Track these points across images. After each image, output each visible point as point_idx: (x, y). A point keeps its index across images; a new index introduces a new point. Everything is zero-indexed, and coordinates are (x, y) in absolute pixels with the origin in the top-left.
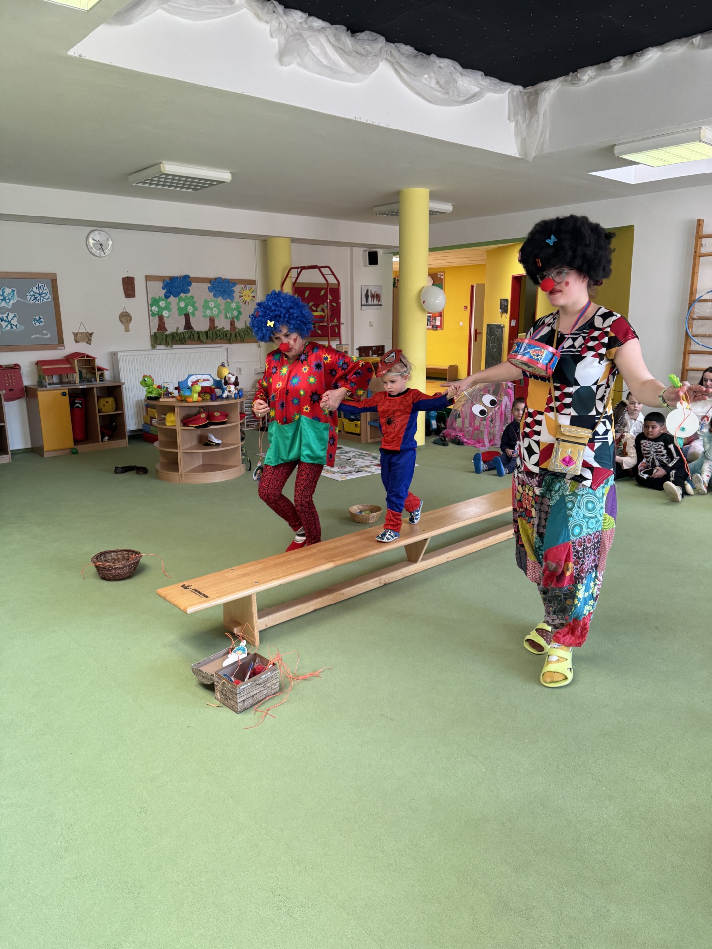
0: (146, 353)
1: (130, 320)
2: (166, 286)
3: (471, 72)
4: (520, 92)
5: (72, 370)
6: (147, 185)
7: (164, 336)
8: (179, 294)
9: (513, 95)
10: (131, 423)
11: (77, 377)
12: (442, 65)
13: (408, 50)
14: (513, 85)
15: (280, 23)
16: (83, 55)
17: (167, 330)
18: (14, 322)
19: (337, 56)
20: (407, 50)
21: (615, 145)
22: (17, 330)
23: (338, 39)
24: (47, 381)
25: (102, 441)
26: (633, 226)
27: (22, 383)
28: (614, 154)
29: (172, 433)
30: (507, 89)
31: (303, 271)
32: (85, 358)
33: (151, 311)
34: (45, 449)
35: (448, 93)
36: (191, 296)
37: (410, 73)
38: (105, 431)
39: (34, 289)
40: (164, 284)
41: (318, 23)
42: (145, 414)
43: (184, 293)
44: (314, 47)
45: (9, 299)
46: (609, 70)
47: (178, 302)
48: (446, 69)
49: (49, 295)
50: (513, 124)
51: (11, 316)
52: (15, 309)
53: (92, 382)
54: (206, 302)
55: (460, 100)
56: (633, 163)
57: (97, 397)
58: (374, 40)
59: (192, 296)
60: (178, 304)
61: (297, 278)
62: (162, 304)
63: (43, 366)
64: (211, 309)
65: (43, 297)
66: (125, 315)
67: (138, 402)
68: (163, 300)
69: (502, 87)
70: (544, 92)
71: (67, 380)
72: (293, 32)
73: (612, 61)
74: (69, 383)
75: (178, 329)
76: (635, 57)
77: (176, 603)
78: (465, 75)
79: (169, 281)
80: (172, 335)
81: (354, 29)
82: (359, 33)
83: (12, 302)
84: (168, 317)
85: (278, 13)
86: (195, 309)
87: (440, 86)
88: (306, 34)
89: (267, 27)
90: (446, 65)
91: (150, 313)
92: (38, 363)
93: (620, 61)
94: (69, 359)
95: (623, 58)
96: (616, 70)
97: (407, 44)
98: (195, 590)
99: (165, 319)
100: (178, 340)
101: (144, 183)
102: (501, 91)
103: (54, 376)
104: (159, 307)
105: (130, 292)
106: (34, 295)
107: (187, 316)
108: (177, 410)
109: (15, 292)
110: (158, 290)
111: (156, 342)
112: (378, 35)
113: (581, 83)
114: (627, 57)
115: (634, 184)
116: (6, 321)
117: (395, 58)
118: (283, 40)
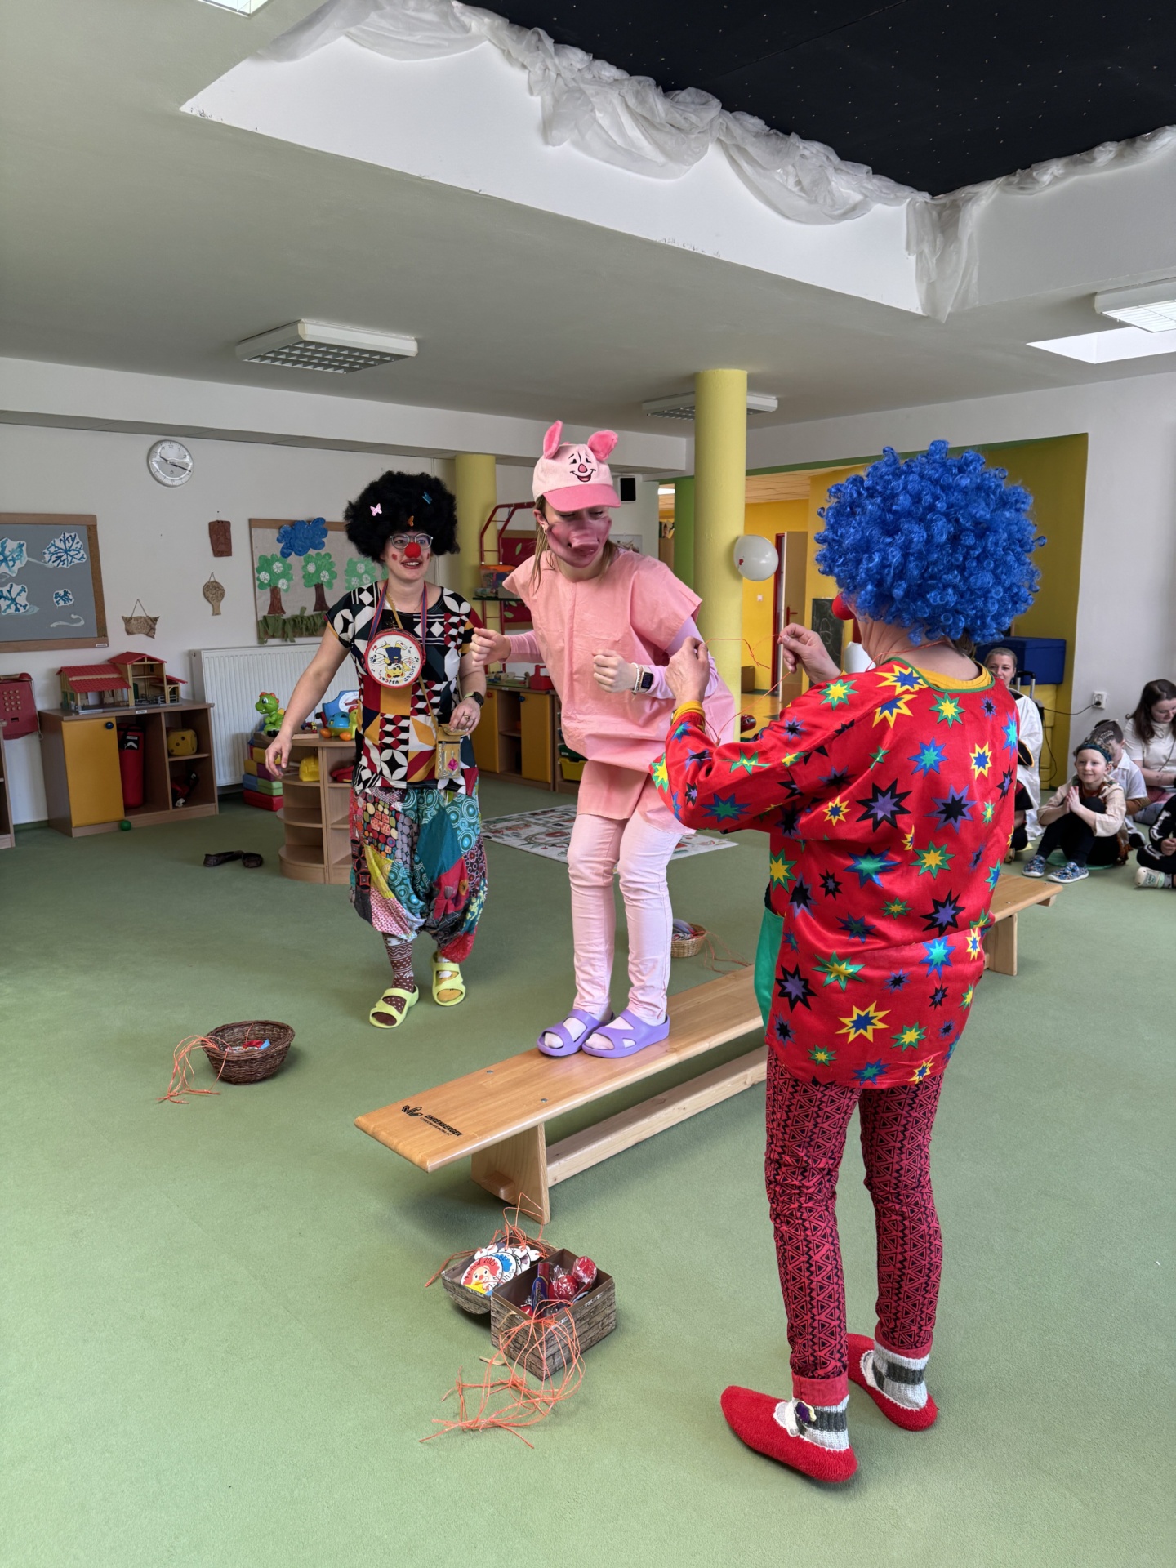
0: (248, 651)
1: (222, 595)
2: (283, 537)
3: (853, 166)
4: (926, 202)
5: (123, 683)
6: (267, 362)
7: (281, 623)
8: (305, 550)
9: (915, 209)
10: (223, 776)
11: (129, 695)
12: (806, 153)
13: (755, 123)
14: (916, 192)
15: (546, 69)
16: (207, 113)
17: (284, 613)
18: (22, 600)
19: (638, 131)
20: (753, 124)
21: (1095, 294)
22: (27, 614)
23: (642, 101)
24: (79, 703)
25: (174, 806)
26: (1085, 435)
27: (34, 706)
28: (1094, 309)
29: (314, 794)
30: (906, 198)
31: (518, 512)
32: (146, 662)
33: (259, 579)
34: (75, 823)
35: (816, 201)
36: (326, 554)
37: (758, 163)
38: (178, 789)
39: (58, 543)
40: (280, 533)
41: (609, 72)
42: (246, 758)
43: (315, 548)
44: (601, 115)
45: (14, 560)
46: (1091, 165)
47: (303, 564)
48: (814, 160)
49: (82, 552)
50: (913, 258)
51: (16, 589)
52: (22, 577)
53: (157, 703)
54: (352, 564)
55: (837, 213)
56: (1122, 325)
57: (167, 728)
58: (704, 104)
59: (328, 555)
60: (305, 567)
61: (507, 522)
62: (277, 567)
63: (71, 676)
64: (360, 576)
65: (72, 557)
66: (214, 586)
67: (236, 738)
68: (278, 560)
69: (898, 194)
70: (970, 204)
71: (111, 700)
72: (566, 85)
73: (1096, 149)
74: (115, 705)
75: (303, 609)
76: (1139, 142)
77: (400, 1148)
78: (842, 170)
79: (289, 529)
80: (294, 621)
81: (669, 85)
82: (678, 92)
83: (18, 564)
84: (286, 590)
85: (546, 51)
86: (333, 575)
87: (802, 190)
88: (590, 90)
89: (523, 76)
90: (815, 153)
91: (257, 583)
92: (63, 672)
93: (1111, 149)
94: (118, 663)
95: (1115, 144)
96: (1102, 164)
97: (752, 113)
98: (431, 1117)
99: (282, 593)
100: (304, 630)
101: (264, 358)
102: (897, 200)
103: (89, 694)
104: (272, 573)
105: (222, 548)
106: (56, 552)
107: (319, 588)
108: (323, 755)
109: (24, 548)
110: (270, 542)
111: (266, 633)
112: (711, 96)
113: (1037, 187)
114: (1123, 143)
115: (1095, 363)
116: (6, 598)
117: (733, 137)
118: (549, 99)
